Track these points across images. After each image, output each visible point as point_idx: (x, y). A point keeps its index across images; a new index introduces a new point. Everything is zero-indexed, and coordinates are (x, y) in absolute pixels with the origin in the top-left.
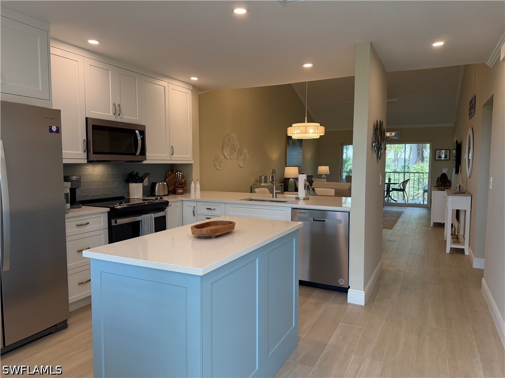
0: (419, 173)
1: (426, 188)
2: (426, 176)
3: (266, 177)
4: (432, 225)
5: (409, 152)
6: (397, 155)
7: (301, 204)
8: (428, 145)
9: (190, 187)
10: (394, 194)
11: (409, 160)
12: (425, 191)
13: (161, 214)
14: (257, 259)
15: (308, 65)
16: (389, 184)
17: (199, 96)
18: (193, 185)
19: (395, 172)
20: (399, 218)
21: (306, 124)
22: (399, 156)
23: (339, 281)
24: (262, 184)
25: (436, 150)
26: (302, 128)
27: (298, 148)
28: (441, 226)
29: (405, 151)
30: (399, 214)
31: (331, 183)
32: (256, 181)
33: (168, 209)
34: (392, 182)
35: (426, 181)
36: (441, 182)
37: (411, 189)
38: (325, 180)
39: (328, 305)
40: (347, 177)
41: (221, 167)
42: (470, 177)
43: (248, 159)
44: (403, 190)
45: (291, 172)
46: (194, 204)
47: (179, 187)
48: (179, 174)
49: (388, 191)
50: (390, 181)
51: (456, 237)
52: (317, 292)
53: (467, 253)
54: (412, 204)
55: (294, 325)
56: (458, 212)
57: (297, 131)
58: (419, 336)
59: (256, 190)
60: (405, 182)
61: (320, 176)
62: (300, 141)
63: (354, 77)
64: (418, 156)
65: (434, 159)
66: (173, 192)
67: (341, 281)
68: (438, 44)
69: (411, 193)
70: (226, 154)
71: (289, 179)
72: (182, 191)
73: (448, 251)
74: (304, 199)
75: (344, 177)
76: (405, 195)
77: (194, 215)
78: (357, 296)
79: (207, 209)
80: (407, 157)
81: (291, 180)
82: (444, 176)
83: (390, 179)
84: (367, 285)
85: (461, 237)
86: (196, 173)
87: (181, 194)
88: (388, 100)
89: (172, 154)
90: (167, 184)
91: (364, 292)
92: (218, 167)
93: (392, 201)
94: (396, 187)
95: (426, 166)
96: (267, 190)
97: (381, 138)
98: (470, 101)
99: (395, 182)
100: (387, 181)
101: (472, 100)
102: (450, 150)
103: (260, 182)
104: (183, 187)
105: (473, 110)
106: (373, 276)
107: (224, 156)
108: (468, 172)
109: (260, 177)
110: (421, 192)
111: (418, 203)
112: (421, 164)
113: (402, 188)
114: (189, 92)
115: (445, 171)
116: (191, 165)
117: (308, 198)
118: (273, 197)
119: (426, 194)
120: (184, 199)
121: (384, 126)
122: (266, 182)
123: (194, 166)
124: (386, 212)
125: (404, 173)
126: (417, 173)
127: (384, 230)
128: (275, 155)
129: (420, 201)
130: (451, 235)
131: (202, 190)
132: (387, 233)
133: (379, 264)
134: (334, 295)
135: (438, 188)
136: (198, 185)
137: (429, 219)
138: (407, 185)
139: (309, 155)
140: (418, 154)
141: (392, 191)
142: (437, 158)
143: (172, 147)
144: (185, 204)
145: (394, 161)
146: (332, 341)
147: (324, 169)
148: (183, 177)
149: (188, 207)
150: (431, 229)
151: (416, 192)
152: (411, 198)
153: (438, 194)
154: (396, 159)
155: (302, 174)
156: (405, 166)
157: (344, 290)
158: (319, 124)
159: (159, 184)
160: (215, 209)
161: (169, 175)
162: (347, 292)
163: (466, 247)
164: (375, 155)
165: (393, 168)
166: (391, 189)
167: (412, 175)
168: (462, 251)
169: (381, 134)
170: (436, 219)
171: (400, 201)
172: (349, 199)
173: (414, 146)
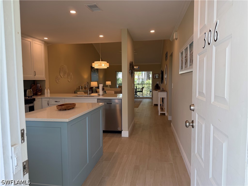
0: (148, 84)
1: (151, 90)
2: (151, 85)
3: (82, 87)
4: (153, 105)
5: (144, 76)
6: (139, 76)
7: (101, 97)
8: (151, 72)
9: (44, 92)
10: (138, 93)
11: (144, 79)
12: (150, 92)
13: (31, 105)
14: (87, 117)
15: (101, 36)
16: (136, 89)
17: (48, 46)
18: (46, 91)
19: (138, 84)
20: (140, 103)
21: (101, 62)
22: (140, 77)
23: (118, 129)
24: (81, 90)
25: (154, 74)
26: (99, 64)
27: (97, 73)
28: (156, 105)
29: (142, 75)
30: (141, 102)
31: (112, 89)
32: (77, 89)
33: (35, 102)
34: (137, 88)
35: (151, 88)
36: (156, 87)
37: (145, 91)
38: (109, 88)
39: (114, 138)
40: (118, 86)
41: (59, 82)
42: (166, 85)
43: (72, 78)
44: (142, 92)
45: (94, 84)
46: (48, 100)
47: (39, 92)
48: (39, 85)
49: (136, 92)
50: (136, 88)
51: (162, 109)
52: (109, 135)
53: (166, 115)
54: (146, 97)
55: (101, 146)
56: (163, 98)
57: (97, 65)
58: (149, 145)
59: (78, 92)
60: (143, 88)
61: (107, 86)
62: (97, 69)
63: (121, 42)
64: (148, 77)
65: (154, 78)
66: (36, 94)
67: (119, 128)
68: (152, 31)
69: (145, 93)
70: (61, 75)
71: (93, 87)
72: (40, 94)
73: (159, 114)
74: (102, 95)
75: (117, 87)
76: (143, 93)
77: (48, 105)
78: (125, 134)
79: (55, 101)
80: (143, 78)
81: (94, 88)
82: (157, 85)
83: (136, 87)
84: (129, 129)
85: (164, 109)
86: (47, 85)
87: (40, 95)
88: (135, 54)
89: (35, 75)
90: (32, 90)
91: (128, 132)
92: (58, 82)
93: (138, 96)
94: (139, 90)
95: (150, 81)
96: (83, 92)
97: (133, 69)
98: (165, 54)
99: (139, 88)
100: (135, 88)
101: (166, 53)
102: (159, 74)
103: (79, 89)
104: (41, 92)
105: (166, 58)
106: (131, 125)
107: (61, 76)
108: (166, 82)
109: (79, 87)
110: (149, 92)
111: (148, 97)
112: (149, 81)
113: (141, 91)
114: (43, 45)
115: (158, 83)
116: (45, 80)
117: (104, 95)
118: (88, 95)
119: (151, 93)
120: (42, 97)
121: (134, 63)
122: (82, 89)
123: (46, 81)
124: (136, 101)
125: (142, 84)
126: (147, 84)
127: (135, 108)
128: (86, 76)
129: (149, 96)
130: (160, 108)
131: (51, 93)
132: (136, 109)
133: (133, 121)
134: (116, 135)
135: (155, 90)
136: (49, 91)
137: (152, 103)
138: (144, 90)
139: (101, 76)
140: (148, 76)
141: (137, 92)
142: (155, 78)
143: (35, 71)
144: (43, 100)
145: (138, 80)
146: (116, 151)
147: (108, 83)
148: (40, 87)
149: (45, 102)
150: (153, 107)
151: (146, 93)
152: (145, 95)
153: (155, 92)
154: (139, 79)
155: (101, 84)
156: (142, 82)
157: (120, 132)
158: (106, 62)
159: (28, 90)
160: (59, 101)
161: (33, 86)
162: (121, 133)
163: (166, 112)
164: (130, 76)
165: (138, 83)
166: (137, 91)
167: (145, 85)
168: (164, 114)
169: (132, 67)
170: (155, 103)
171: (141, 96)
172: (121, 95)
173: (146, 72)
